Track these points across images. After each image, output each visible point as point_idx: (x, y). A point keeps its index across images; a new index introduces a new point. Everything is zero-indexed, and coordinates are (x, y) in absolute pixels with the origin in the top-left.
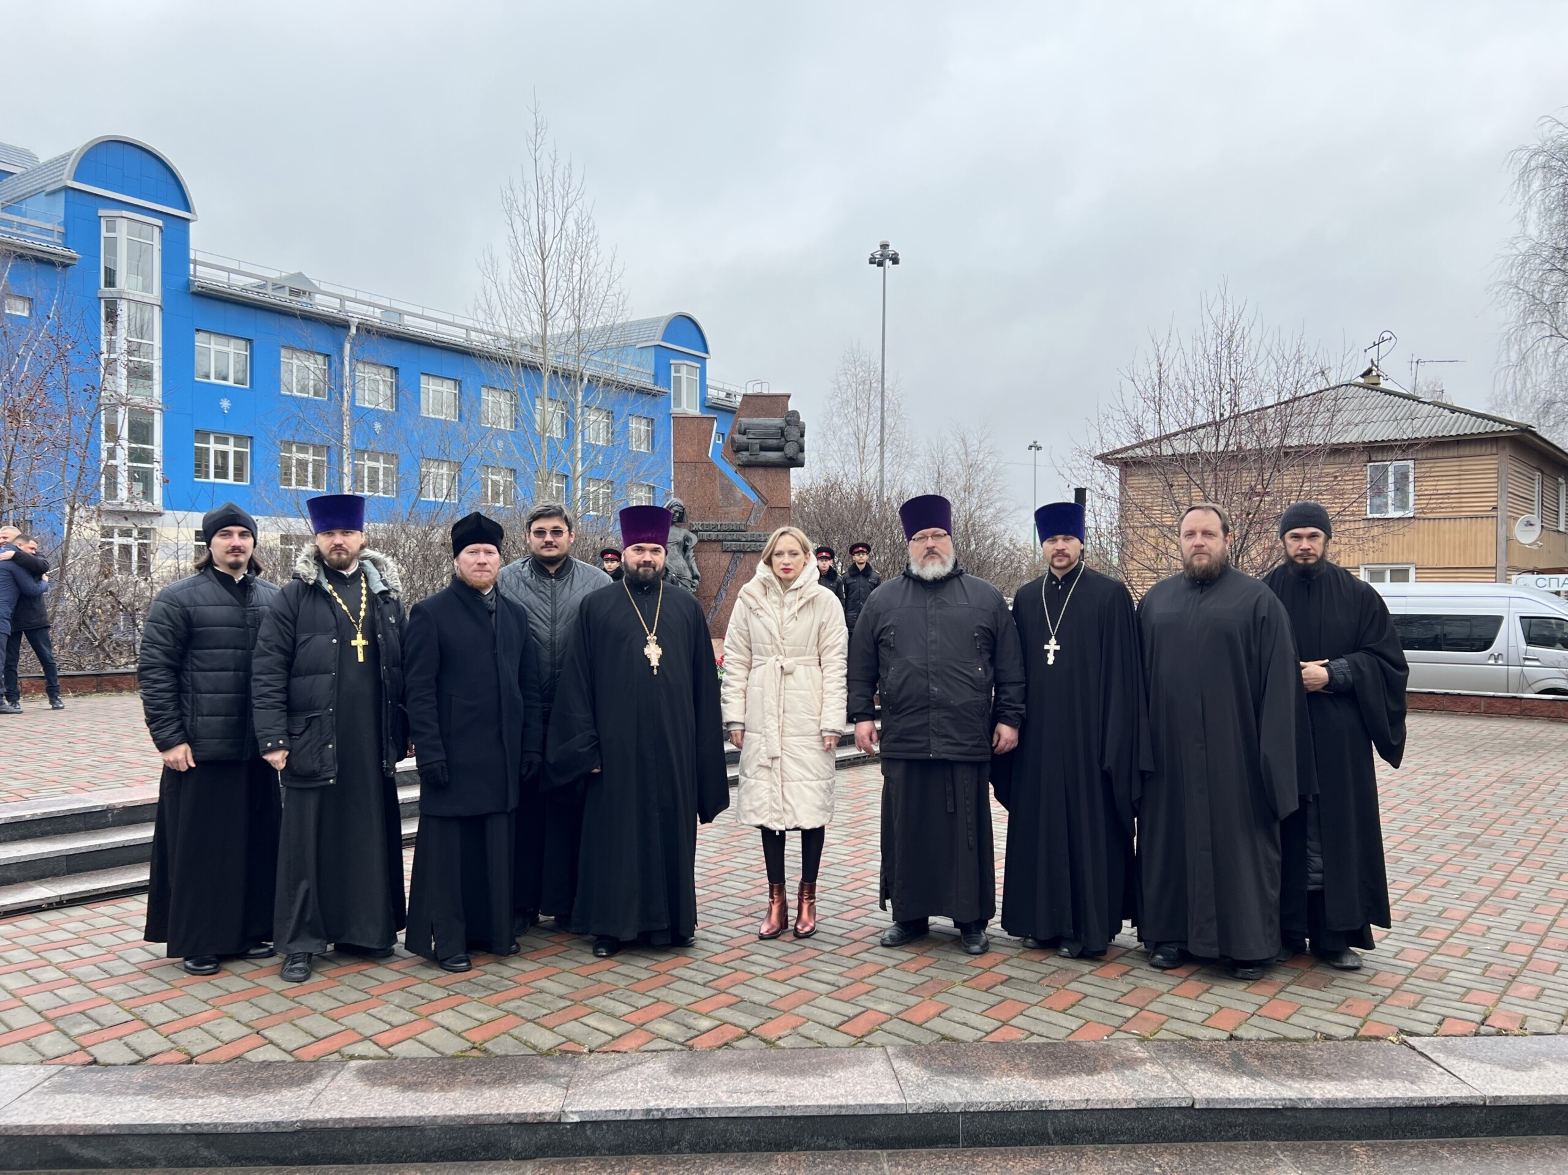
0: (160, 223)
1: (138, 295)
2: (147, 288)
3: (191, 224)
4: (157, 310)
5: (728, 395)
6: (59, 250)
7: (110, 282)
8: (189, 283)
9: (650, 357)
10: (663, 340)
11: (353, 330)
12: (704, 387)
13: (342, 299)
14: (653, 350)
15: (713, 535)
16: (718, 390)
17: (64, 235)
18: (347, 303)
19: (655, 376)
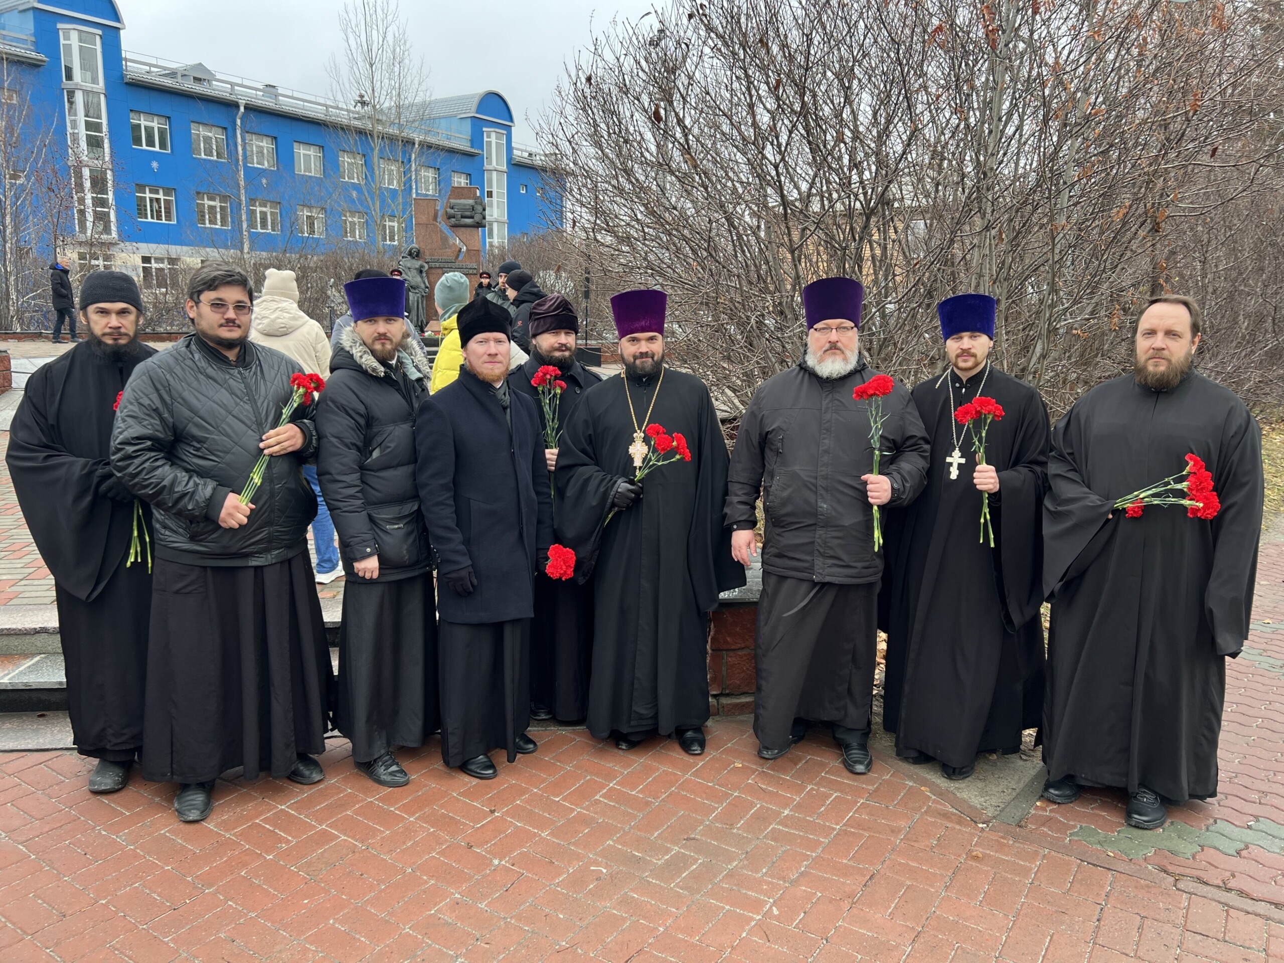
0: (100, 32)
1: (89, 86)
2: (95, 80)
3: (122, 32)
4: (102, 97)
5: (530, 155)
6: (33, 55)
7: (69, 77)
8: (122, 77)
9: (467, 127)
10: (477, 112)
11: (242, 109)
12: (510, 148)
13: (233, 85)
14: (469, 121)
15: (437, 265)
16: (522, 150)
17: (35, 43)
18: (236, 88)
19: (472, 141)
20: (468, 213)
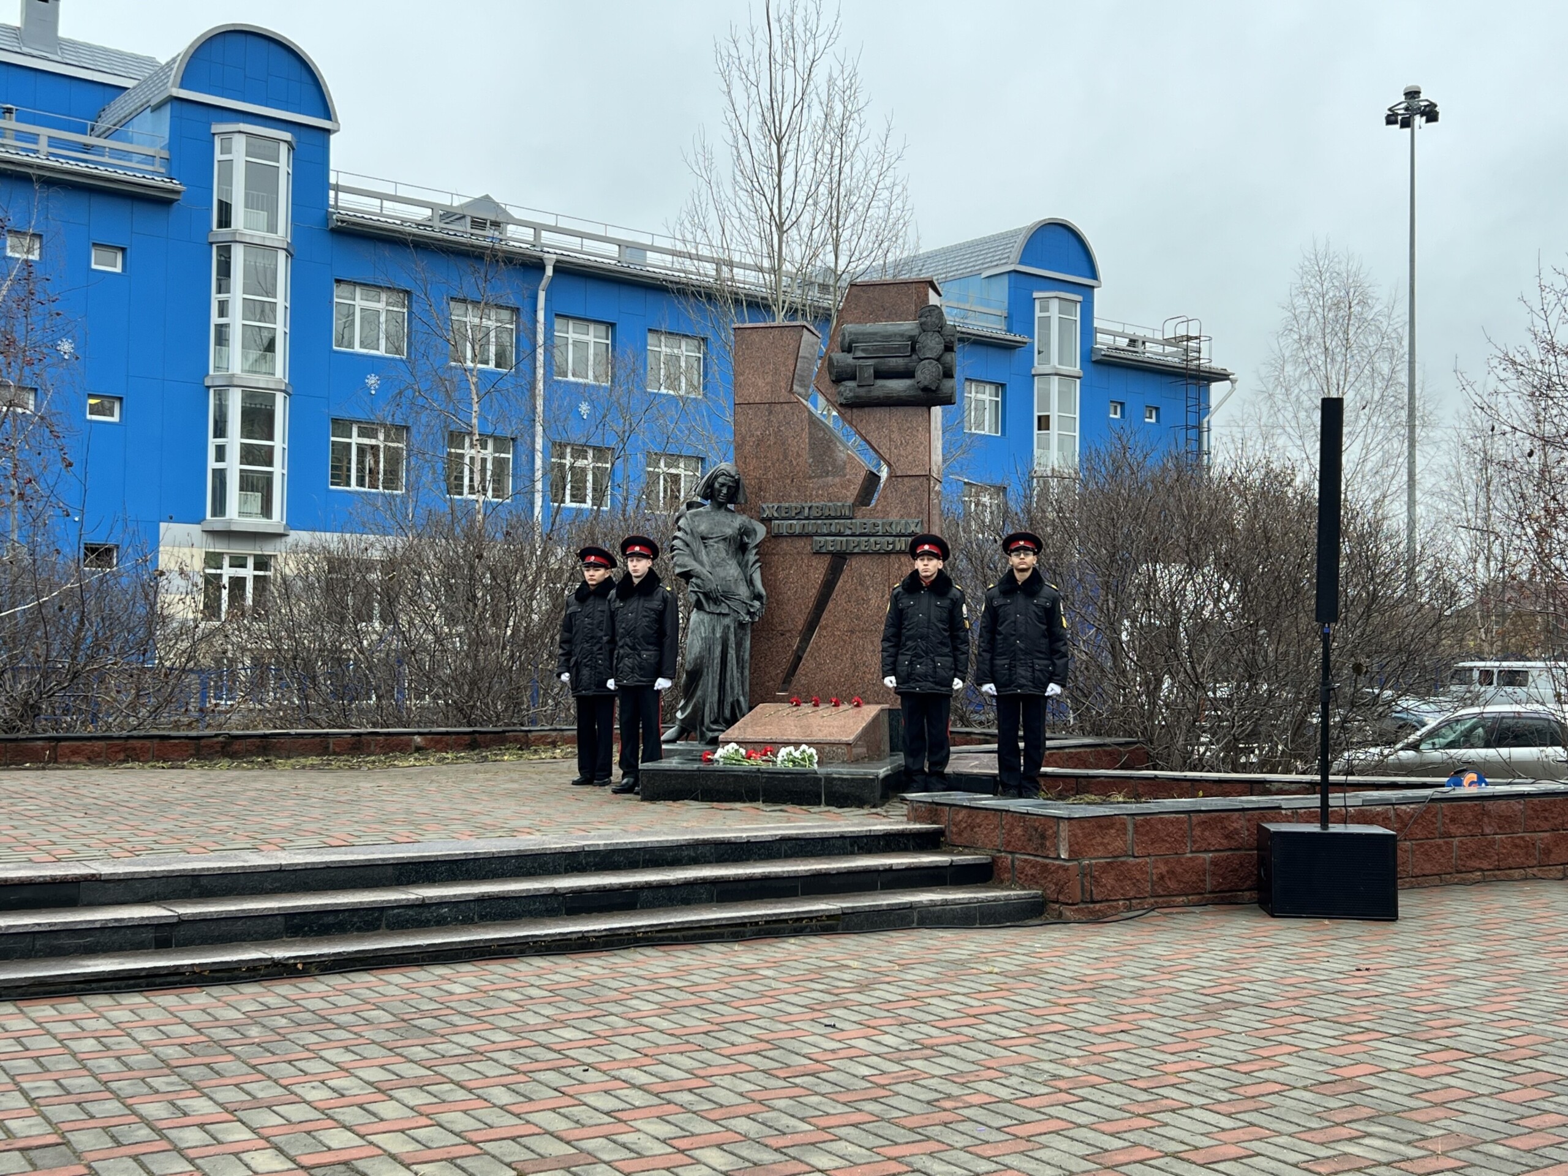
1: (259, 235)
2: (272, 228)
3: (332, 137)
5: (1133, 342)
6: (158, 181)
7: (225, 221)
8: (327, 216)
9: (1001, 292)
10: (1021, 263)
11: (549, 271)
13: (537, 228)
14: (1005, 281)
15: (797, 525)
16: (1115, 334)
17: (168, 161)
18: (544, 234)
19: (1009, 318)
20: (895, 363)
